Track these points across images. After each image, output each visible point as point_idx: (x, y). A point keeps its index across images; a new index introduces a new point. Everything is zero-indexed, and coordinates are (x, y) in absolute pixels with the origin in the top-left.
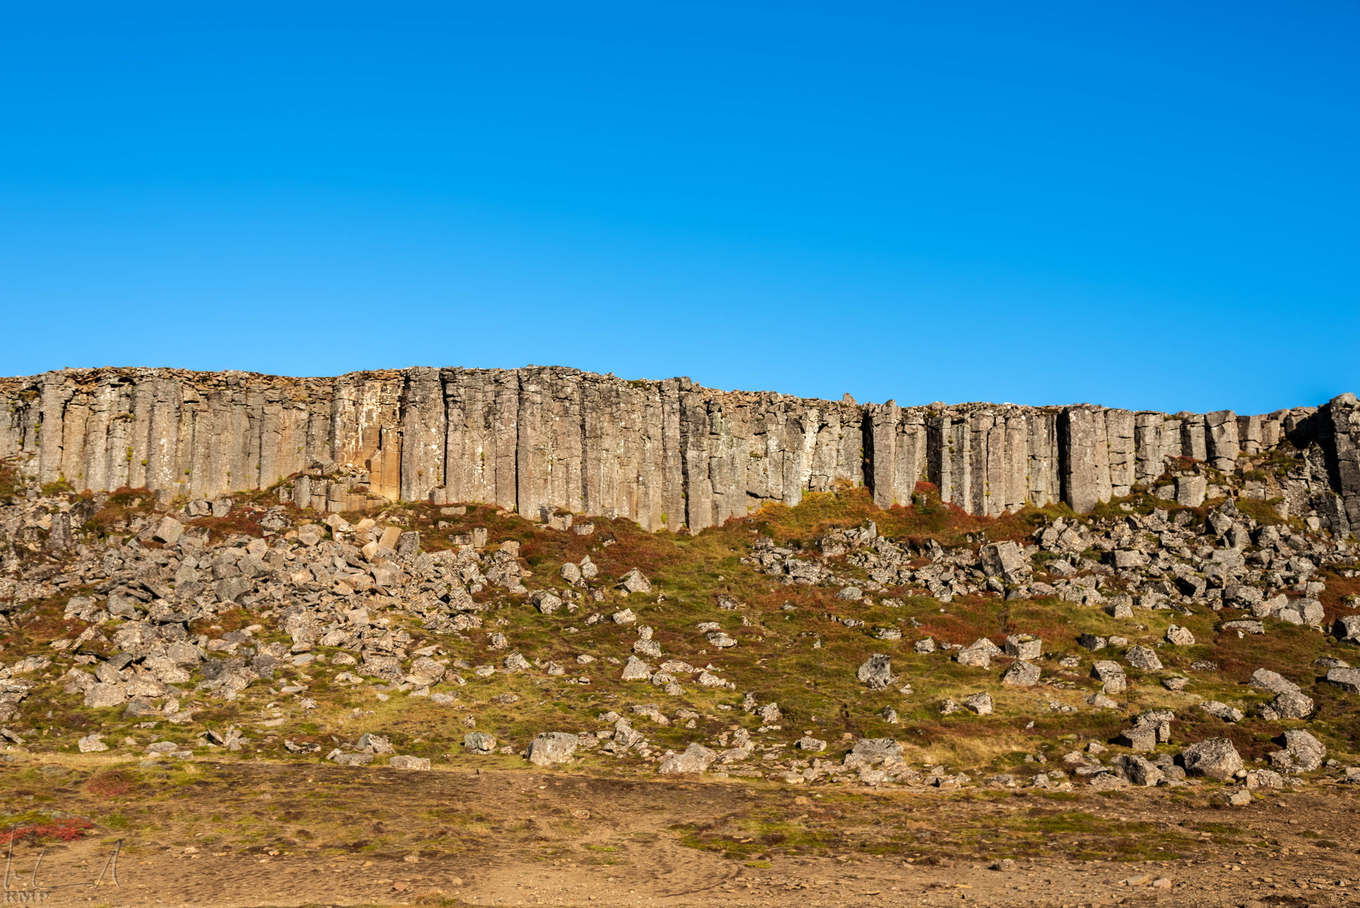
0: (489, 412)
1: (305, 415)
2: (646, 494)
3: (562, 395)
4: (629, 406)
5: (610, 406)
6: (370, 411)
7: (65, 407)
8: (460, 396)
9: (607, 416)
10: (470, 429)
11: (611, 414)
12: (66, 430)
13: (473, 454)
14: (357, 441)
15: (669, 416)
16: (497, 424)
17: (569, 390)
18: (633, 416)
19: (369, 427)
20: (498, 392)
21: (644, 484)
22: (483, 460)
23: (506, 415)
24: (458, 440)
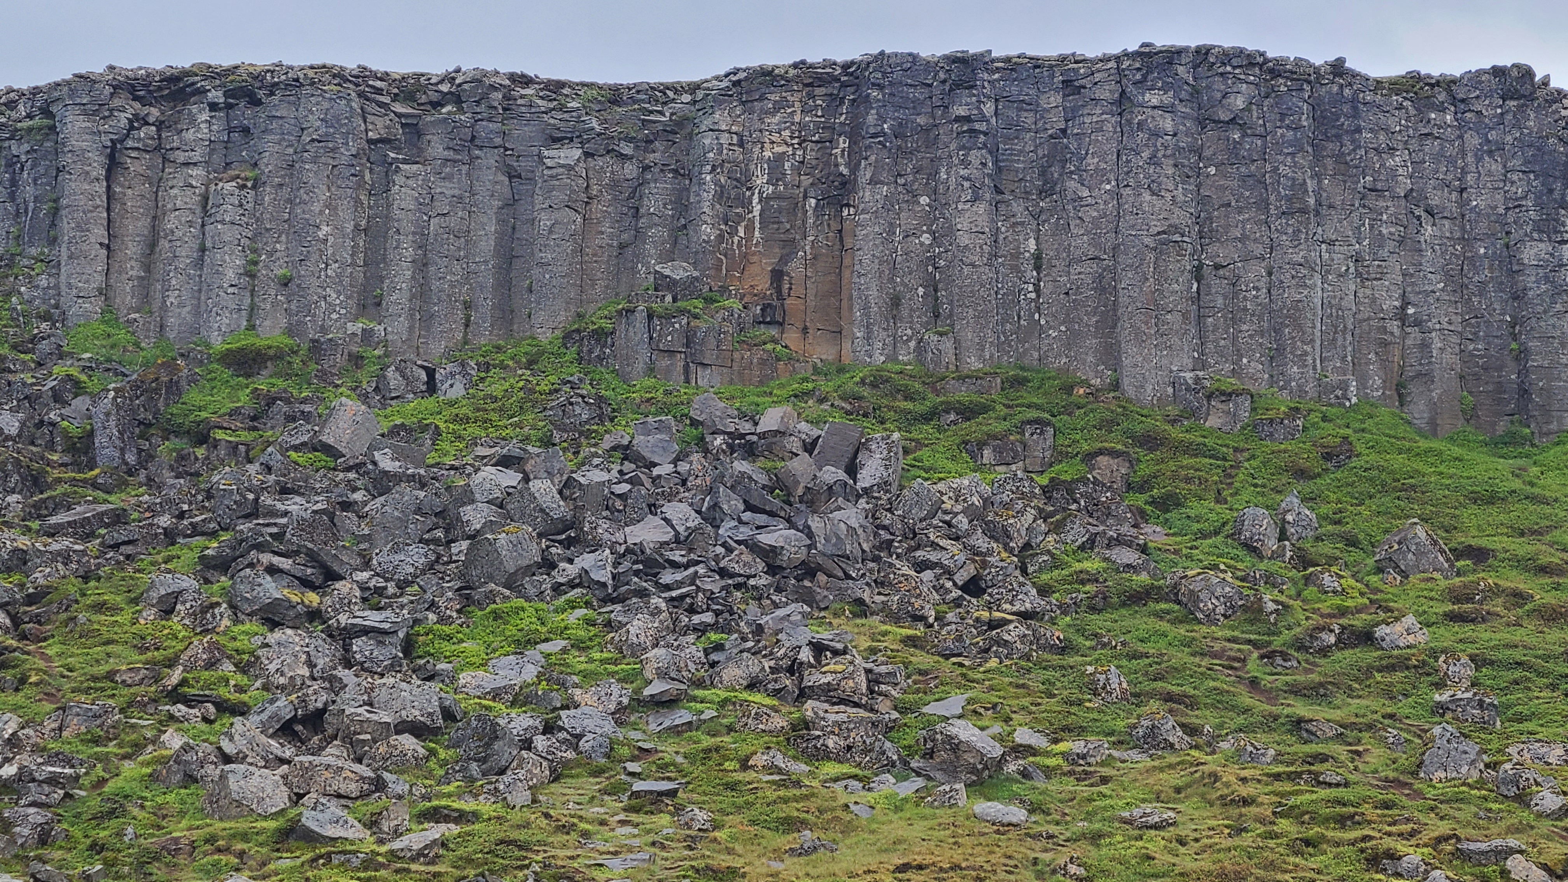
0: (1051, 158)
1: (630, 170)
2: (1425, 346)
3: (1224, 116)
4: (1382, 137)
5: (1338, 137)
6: (780, 158)
7: (112, 157)
8: (983, 119)
9: (1329, 162)
10: (1008, 197)
11: (1339, 158)
12: (117, 207)
13: (1017, 255)
14: (749, 229)
15: (1479, 159)
16: (1072, 185)
17: (1240, 102)
18: (1390, 163)
19: (777, 197)
20: (1074, 109)
21: (1418, 323)
22: (1038, 268)
23: (1092, 162)
24: (983, 222)
